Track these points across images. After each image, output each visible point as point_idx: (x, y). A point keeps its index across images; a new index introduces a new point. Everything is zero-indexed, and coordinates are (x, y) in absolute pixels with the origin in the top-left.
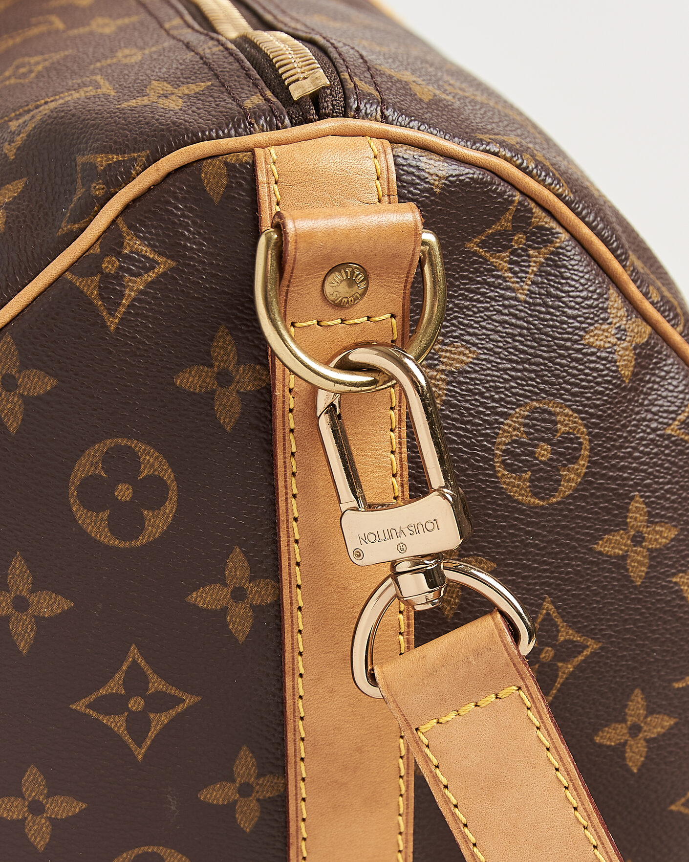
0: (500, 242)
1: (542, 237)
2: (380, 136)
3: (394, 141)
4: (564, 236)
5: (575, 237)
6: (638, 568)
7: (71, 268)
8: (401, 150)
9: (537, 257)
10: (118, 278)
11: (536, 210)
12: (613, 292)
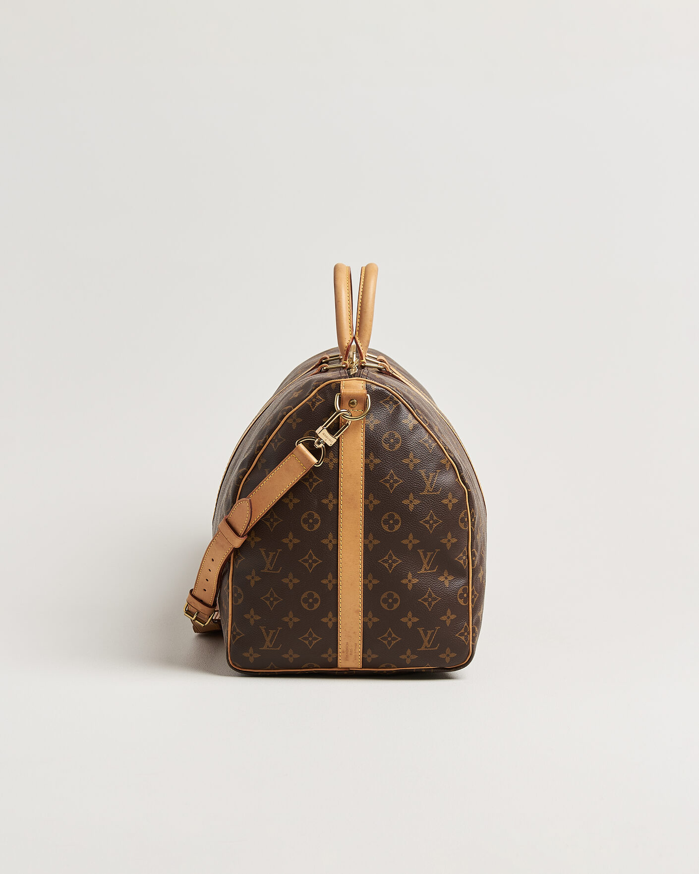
0: (386, 402)
1: (396, 403)
2: (364, 381)
3: (366, 382)
4: (400, 403)
5: (403, 403)
6: (411, 467)
7: (307, 401)
8: (368, 383)
9: (395, 406)
10: (315, 402)
11: (395, 398)
12: (410, 414)
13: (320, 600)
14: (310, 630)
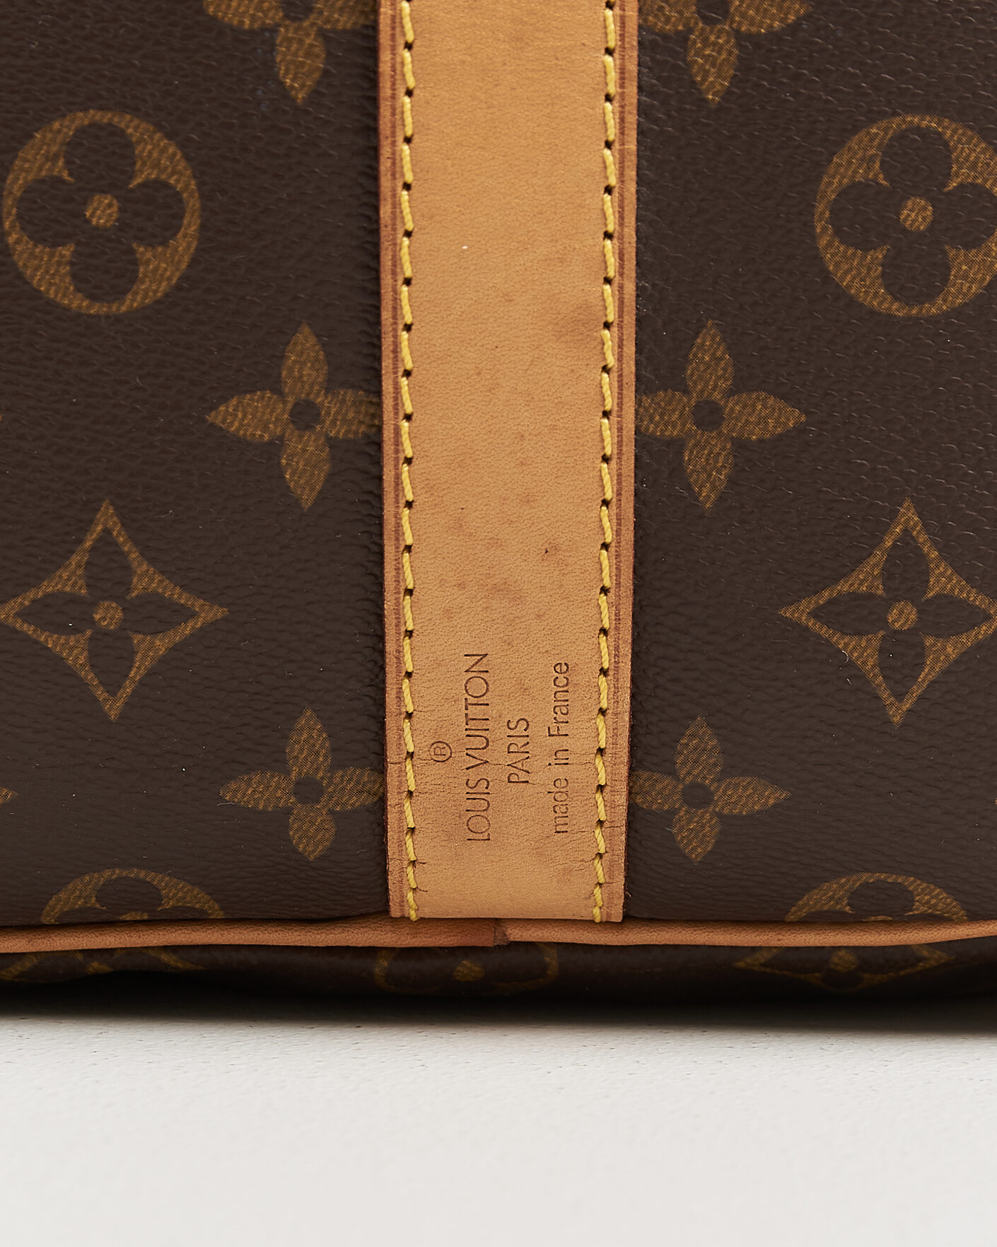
13: (193, 203)
14: (107, 519)
